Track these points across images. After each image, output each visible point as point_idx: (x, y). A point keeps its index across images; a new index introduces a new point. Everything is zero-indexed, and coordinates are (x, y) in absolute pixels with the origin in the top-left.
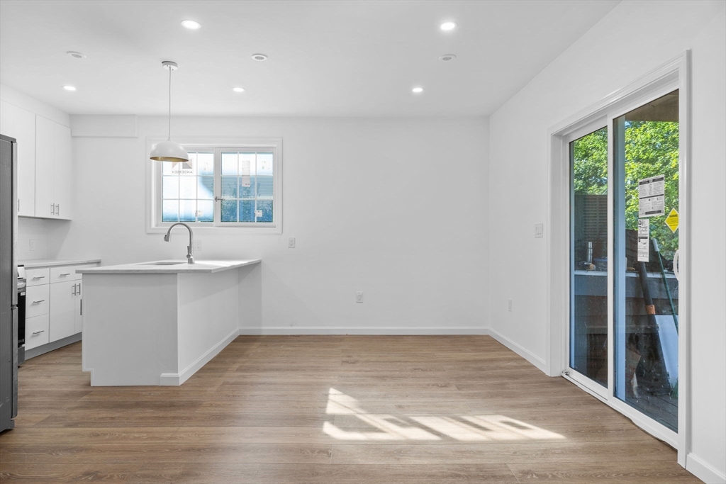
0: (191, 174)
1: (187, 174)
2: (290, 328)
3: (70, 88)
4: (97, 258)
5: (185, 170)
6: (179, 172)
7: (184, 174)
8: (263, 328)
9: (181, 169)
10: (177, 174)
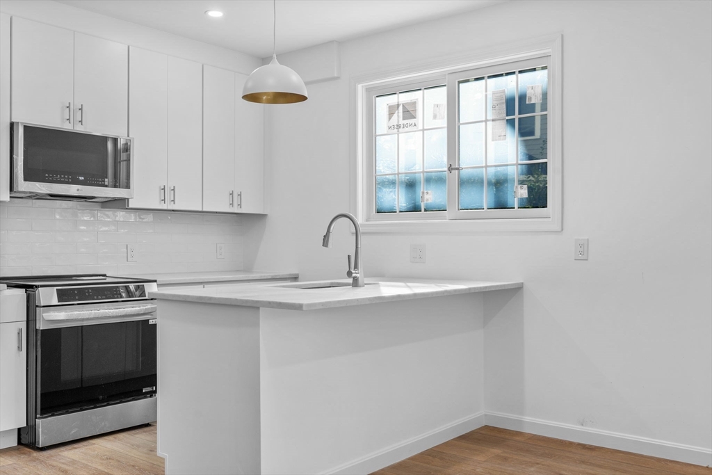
0: (415, 128)
1: (410, 129)
2: (578, 428)
3: (215, 14)
4: (294, 271)
5: (405, 122)
6: (399, 126)
7: (406, 129)
8: (527, 419)
9: (402, 122)
10: (396, 130)
